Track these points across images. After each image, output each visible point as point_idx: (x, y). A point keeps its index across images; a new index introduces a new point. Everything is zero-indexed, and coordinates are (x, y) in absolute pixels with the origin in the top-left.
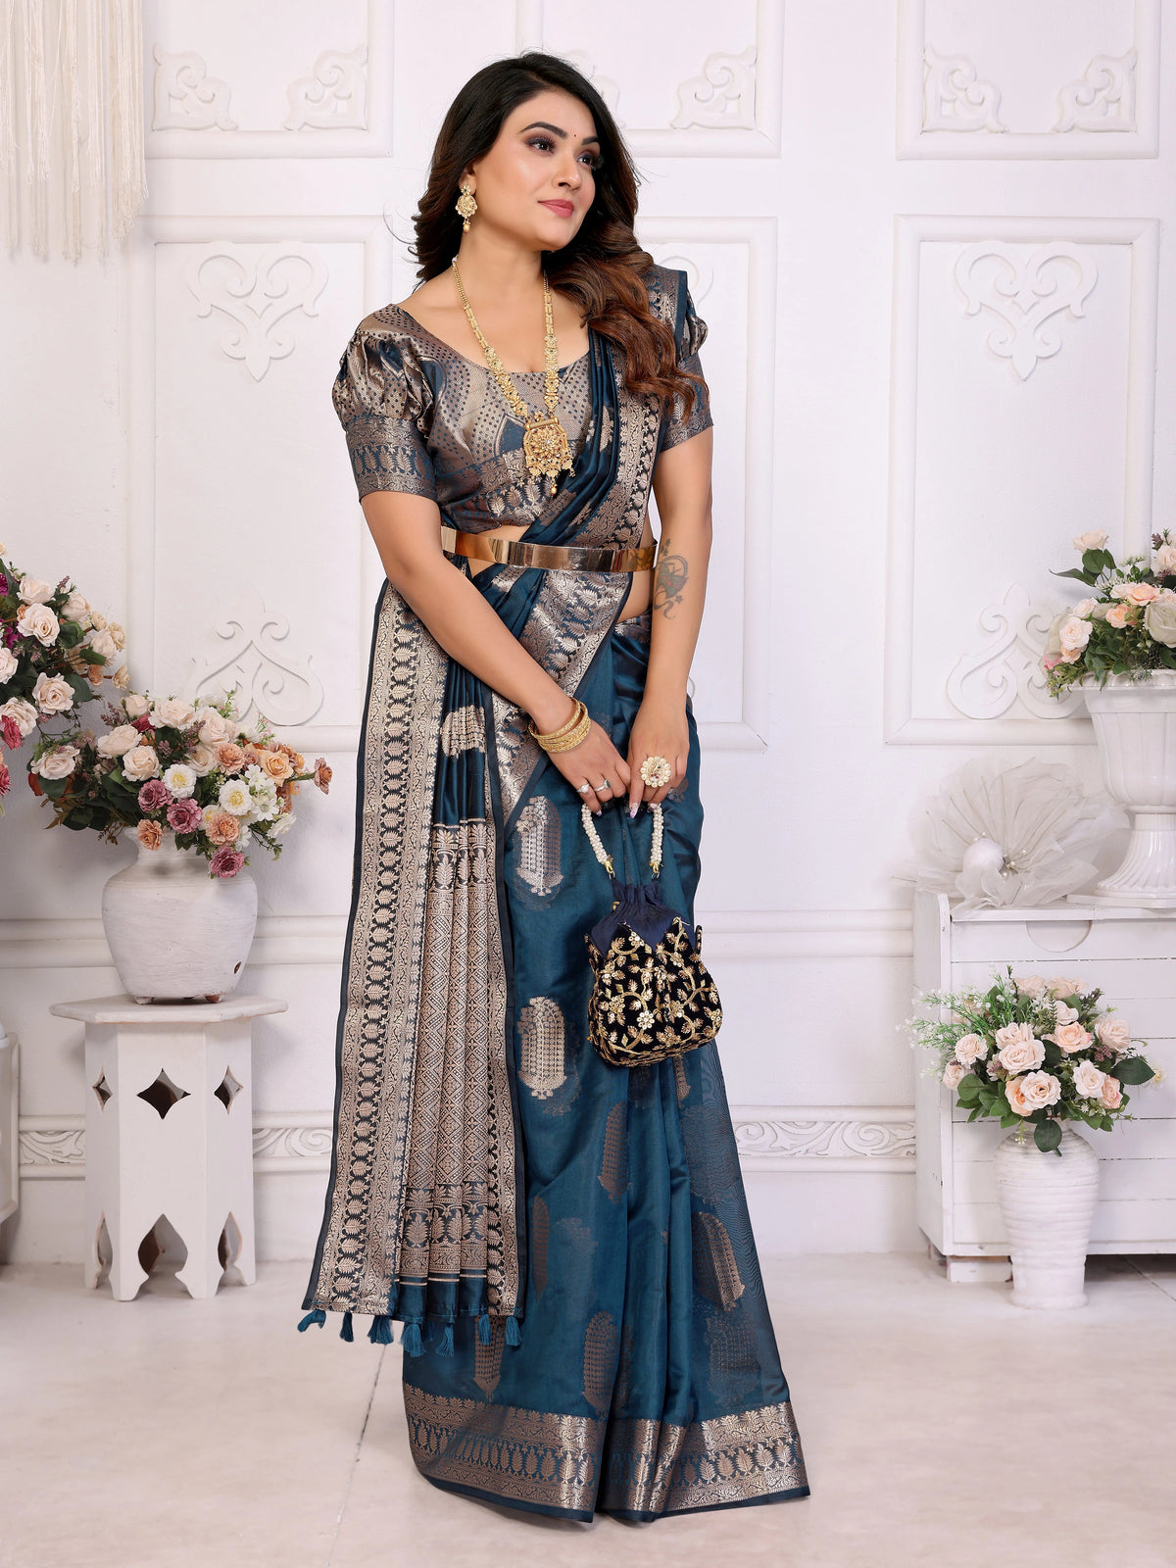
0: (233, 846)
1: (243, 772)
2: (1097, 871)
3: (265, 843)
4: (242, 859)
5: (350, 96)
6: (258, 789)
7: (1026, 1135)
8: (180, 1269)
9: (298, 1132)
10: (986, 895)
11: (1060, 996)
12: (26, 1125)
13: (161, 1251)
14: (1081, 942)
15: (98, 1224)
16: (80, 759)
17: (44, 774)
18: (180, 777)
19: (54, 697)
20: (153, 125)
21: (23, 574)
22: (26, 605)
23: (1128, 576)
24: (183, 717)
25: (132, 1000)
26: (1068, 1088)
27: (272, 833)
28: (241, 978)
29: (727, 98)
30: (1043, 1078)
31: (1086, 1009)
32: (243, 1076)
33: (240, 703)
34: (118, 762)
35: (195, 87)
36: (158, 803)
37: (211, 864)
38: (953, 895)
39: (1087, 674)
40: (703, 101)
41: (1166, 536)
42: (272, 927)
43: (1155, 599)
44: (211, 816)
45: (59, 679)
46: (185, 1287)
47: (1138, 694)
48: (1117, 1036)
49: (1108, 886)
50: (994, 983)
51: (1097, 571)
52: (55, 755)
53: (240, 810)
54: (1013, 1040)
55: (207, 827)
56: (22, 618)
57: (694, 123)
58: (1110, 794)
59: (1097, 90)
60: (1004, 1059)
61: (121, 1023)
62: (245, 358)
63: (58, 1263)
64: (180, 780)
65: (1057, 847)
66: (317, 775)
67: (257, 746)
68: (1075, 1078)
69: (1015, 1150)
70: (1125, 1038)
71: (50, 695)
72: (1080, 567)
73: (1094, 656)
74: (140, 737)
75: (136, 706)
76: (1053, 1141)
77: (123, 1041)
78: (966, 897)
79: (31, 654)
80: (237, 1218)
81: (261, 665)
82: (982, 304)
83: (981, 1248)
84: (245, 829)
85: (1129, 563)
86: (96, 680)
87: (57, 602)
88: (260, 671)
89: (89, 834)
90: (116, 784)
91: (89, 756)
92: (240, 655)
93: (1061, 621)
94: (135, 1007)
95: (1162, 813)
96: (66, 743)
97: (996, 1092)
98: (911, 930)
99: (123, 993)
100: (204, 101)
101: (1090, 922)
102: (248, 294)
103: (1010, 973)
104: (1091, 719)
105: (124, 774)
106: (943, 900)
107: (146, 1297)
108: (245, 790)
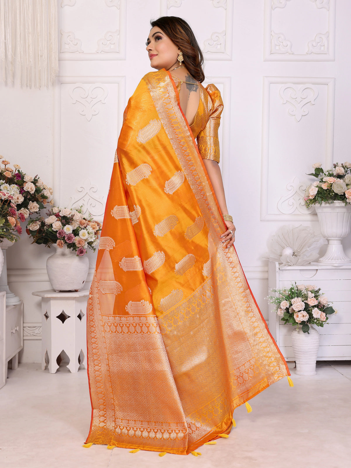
0: (83, 247)
1: (86, 227)
2: (319, 256)
3: (91, 248)
4: (85, 251)
5: (114, 44)
6: (90, 232)
7: (299, 328)
8: (68, 365)
10: (288, 262)
11: (310, 290)
12: (25, 325)
13: (62, 359)
14: (315, 275)
15: (45, 352)
16: (41, 225)
17: (31, 229)
18: (69, 229)
19: (34, 208)
20: (60, 52)
21: (25, 174)
22: (26, 182)
23: (327, 175)
24: (69, 213)
25: (55, 291)
26: (311, 315)
27: (93, 245)
28: (84, 285)
29: (217, 44)
30: (305, 313)
31: (316, 294)
32: (84, 312)
33: (84, 209)
34: (51, 226)
35: (72, 41)
36: (62, 236)
37: (77, 252)
38: (280, 262)
39: (316, 202)
40: (211, 45)
41: (337, 164)
43: (335, 181)
44: (77, 239)
45: (35, 203)
46: (69, 369)
47: (330, 207)
48: (325, 301)
49: (322, 260)
50: (291, 286)
51: (318, 174)
52: (34, 224)
53: (85, 238)
54: (296, 302)
55: (76, 242)
56: (25, 186)
57: (208, 51)
58: (322, 235)
59: (318, 43)
60: (294, 307)
61: (52, 297)
62: (85, 115)
63: (34, 363)
64: (68, 229)
65: (308, 249)
67: (89, 221)
68: (313, 313)
69: (296, 332)
70: (327, 302)
71: (33, 207)
72: (314, 173)
73: (318, 197)
74: (57, 219)
75: (55, 210)
76: (307, 329)
77: (52, 302)
78: (283, 263)
79: (28, 196)
80: (83, 351)
81: (90, 199)
82: (287, 101)
84: (86, 243)
85: (328, 172)
86: (45, 203)
87: (35, 182)
88: (89, 201)
89: (43, 245)
90: (50, 231)
91: (43, 224)
92: (84, 197)
93: (309, 187)
94: (55, 293)
95: (336, 240)
96: (37, 221)
97: (291, 316)
98: (268, 272)
99: (52, 289)
100: (75, 45)
101: (317, 270)
102: (86, 97)
103: (296, 284)
104: (317, 214)
105: (52, 229)
106: (277, 264)
107: (59, 372)
108: (86, 232)
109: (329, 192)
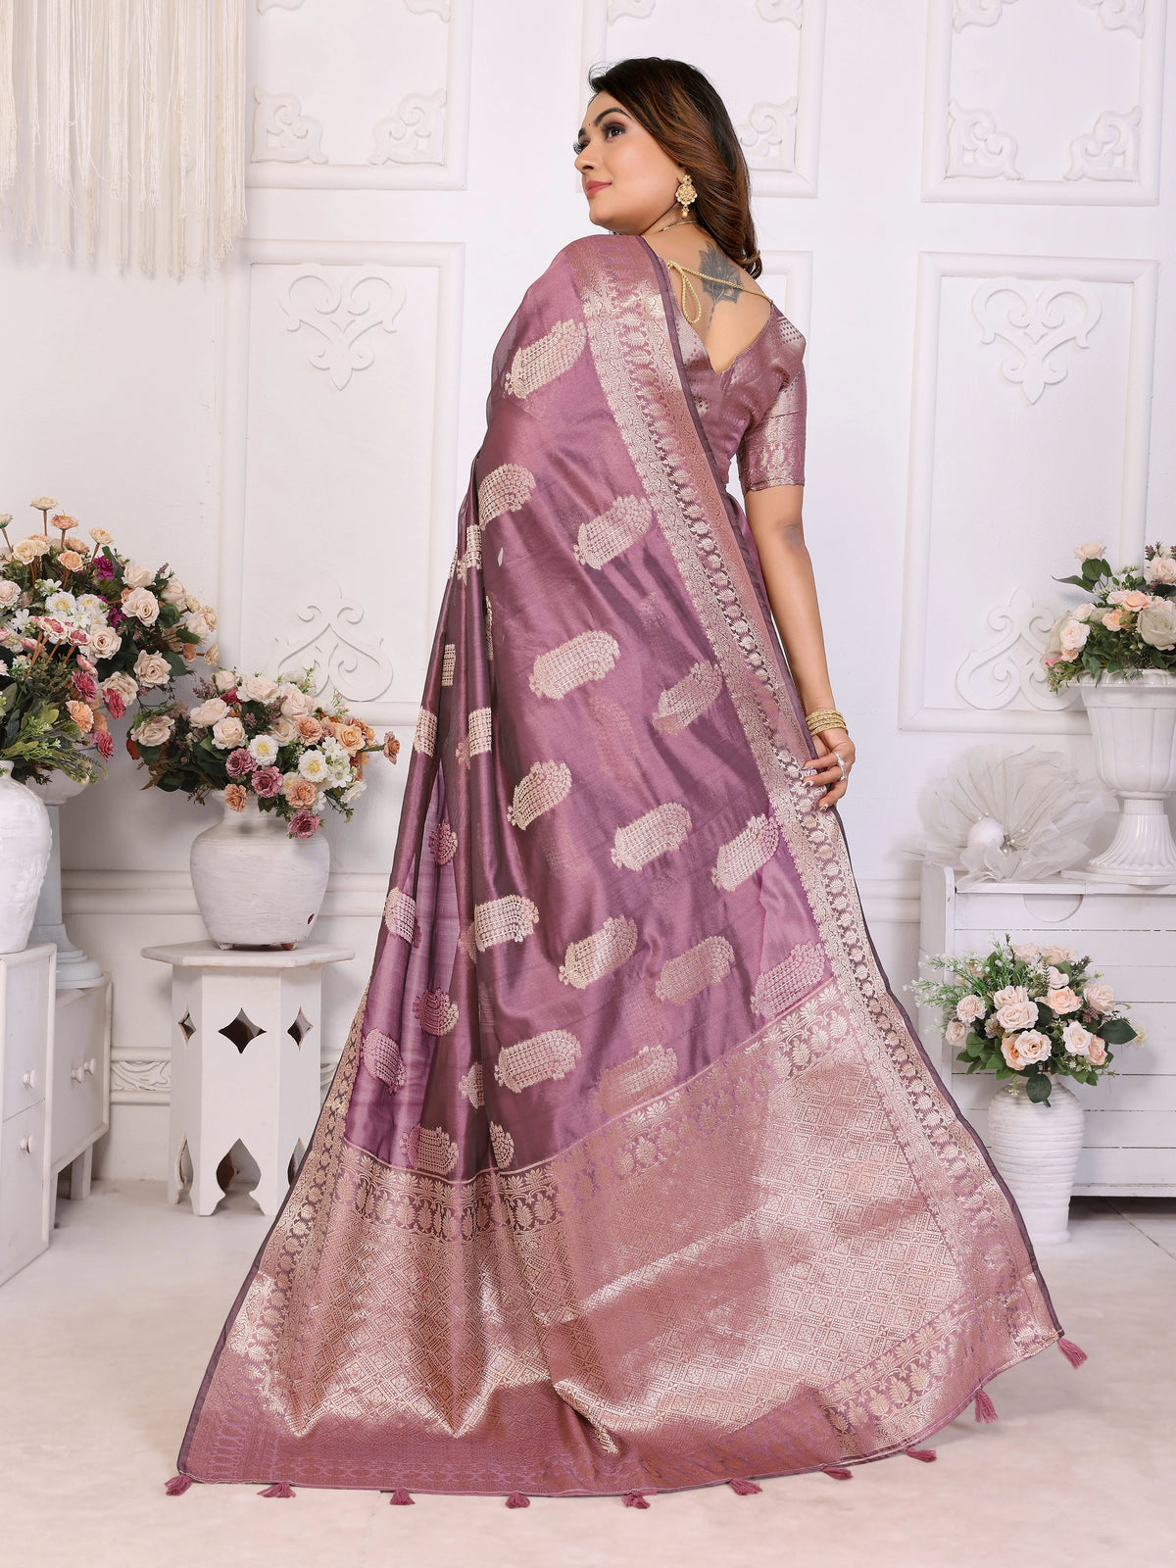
0: (310, 809)
1: (320, 743)
2: (1089, 850)
3: (338, 807)
4: (318, 821)
5: (430, 135)
6: (333, 759)
7: (1019, 1087)
8: (253, 1189)
10: (988, 870)
11: (1053, 963)
12: (116, 1055)
13: (237, 1171)
14: (1073, 914)
15: (181, 1145)
16: (175, 728)
17: (142, 741)
18: (264, 747)
19: (153, 672)
20: (252, 158)
21: (127, 561)
22: (130, 589)
23: (1123, 583)
24: (267, 692)
25: (216, 945)
26: (1058, 1047)
27: (346, 798)
28: (313, 929)
29: (769, 144)
30: (1036, 1036)
31: (1076, 980)
32: (313, 1016)
33: (318, 680)
34: (208, 732)
35: (290, 124)
36: (243, 770)
37: (290, 826)
38: (958, 868)
39: (1084, 672)
40: (749, 146)
41: (1158, 547)
42: (343, 882)
43: (1149, 606)
44: (291, 782)
45: (157, 655)
46: (257, 1204)
47: (1130, 691)
48: (1103, 1000)
49: (1098, 863)
50: (993, 949)
51: (1095, 579)
52: (152, 724)
53: (317, 778)
54: (1009, 1001)
55: (288, 792)
56: (125, 601)
58: (1103, 781)
59: (1105, 143)
60: (1002, 1018)
61: (205, 966)
62: (328, 369)
63: (143, 1180)
64: (264, 749)
65: (1053, 827)
66: (386, 747)
67: (333, 719)
68: (1065, 1037)
69: (1008, 1100)
70: (1110, 1002)
71: (150, 670)
72: (1080, 574)
73: (1091, 655)
74: (228, 709)
75: (225, 681)
76: (1044, 1093)
77: (207, 981)
78: (970, 870)
79: (134, 633)
81: (337, 645)
82: (996, 334)
84: (321, 794)
85: (1124, 572)
86: (190, 656)
87: (158, 587)
88: (336, 652)
89: (180, 795)
90: (206, 751)
91: (183, 725)
92: (318, 637)
93: (1061, 623)
94: (217, 952)
95: (1146, 799)
96: (162, 714)
97: (992, 1048)
98: (919, 899)
99: (207, 939)
100: (298, 137)
101: (1081, 895)
102: (334, 311)
103: (1008, 941)
104: (1086, 712)
105: (213, 743)
106: (949, 873)
107: (223, 1213)
108: (322, 759)
109: (1128, 639)
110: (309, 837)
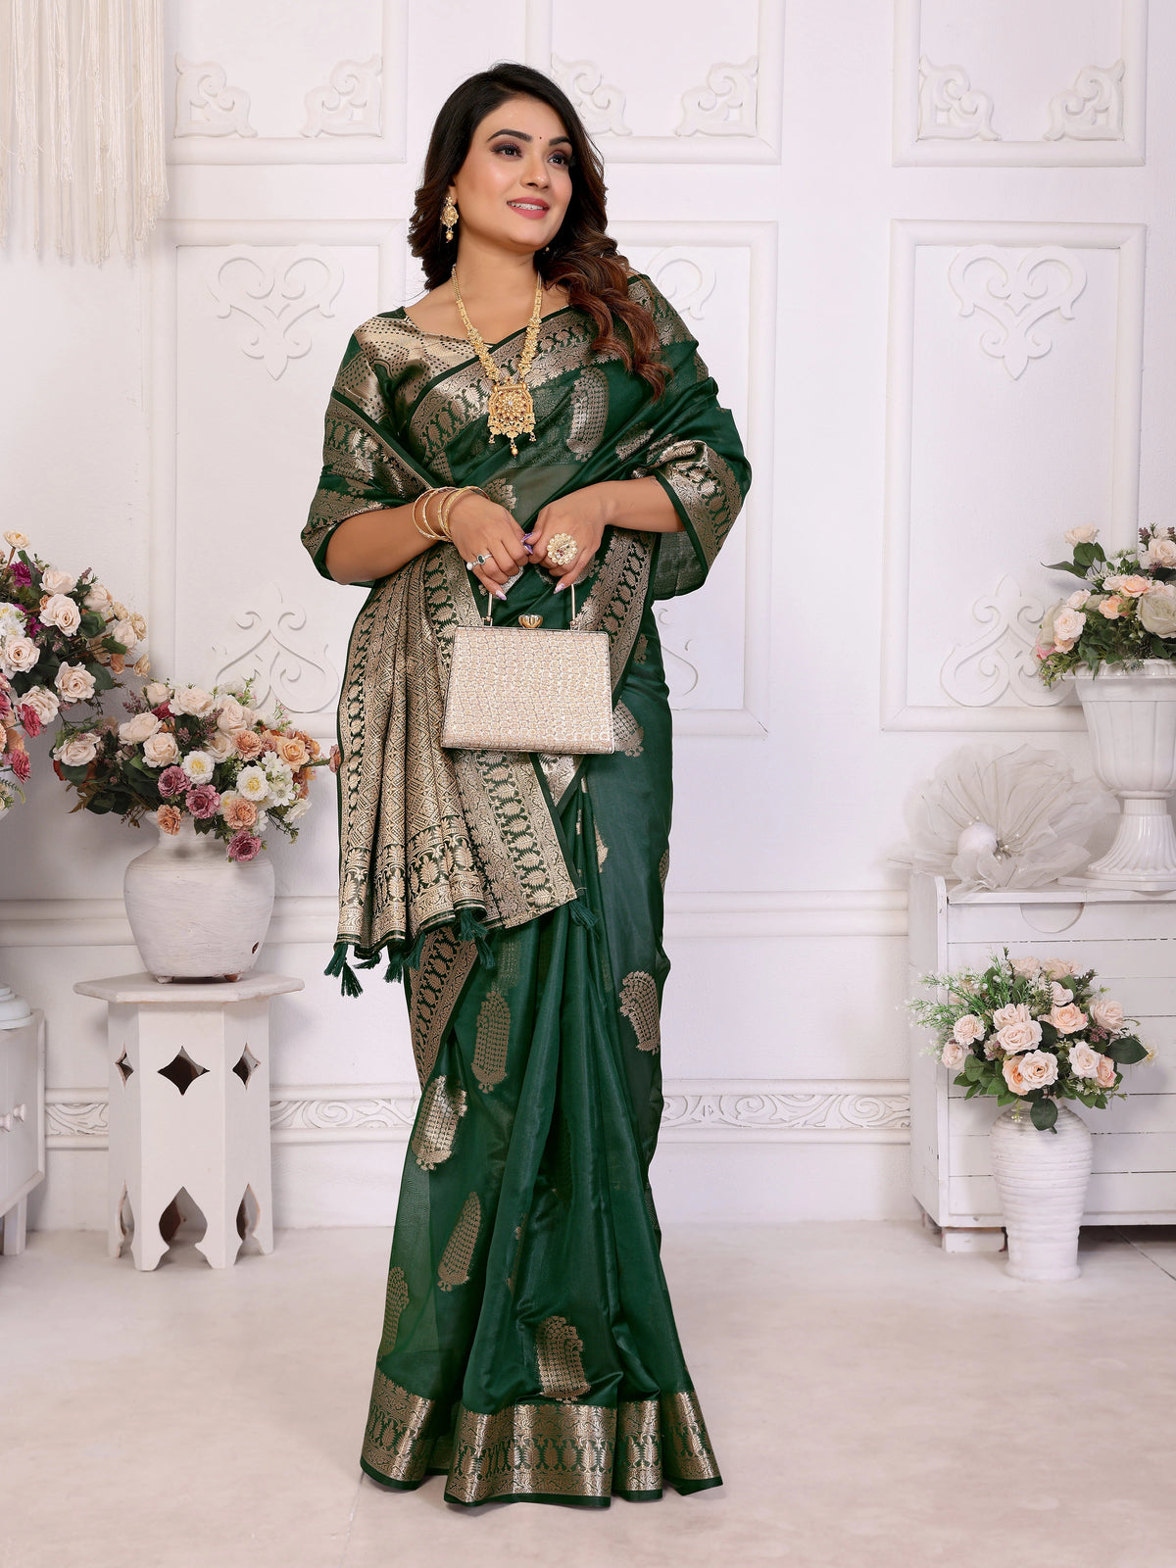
0: (251, 830)
1: (260, 758)
2: (1088, 855)
3: (282, 827)
4: (259, 843)
5: (365, 104)
6: (274, 775)
7: (1023, 1113)
8: (200, 1240)
9: (315, 1105)
10: (981, 878)
11: (1056, 978)
12: (52, 1097)
13: (182, 1219)
14: (1073, 924)
15: (120, 1196)
16: (102, 746)
17: (66, 761)
18: (199, 764)
19: (76, 685)
20: (173, 133)
21: (47, 566)
22: (49, 596)
23: (1119, 568)
24: (202, 704)
25: (155, 979)
26: (1064, 1068)
27: (289, 818)
28: (259, 957)
29: (729, 107)
30: (1041, 1057)
31: (1081, 990)
32: (260, 1053)
33: (259, 691)
34: (139, 748)
35: (215, 96)
36: (177, 789)
37: (229, 848)
38: (948, 877)
39: (1080, 664)
40: (707, 110)
41: (1152, 529)
42: (290, 907)
43: (1148, 591)
44: (229, 801)
45: (80, 667)
46: (204, 1256)
47: (1130, 682)
48: (1112, 1017)
49: (1098, 869)
50: (990, 965)
51: (1086, 564)
52: (76, 742)
53: (257, 796)
54: (1010, 1020)
55: (226, 812)
56: (44, 609)
57: (697, 131)
58: (1100, 780)
59: (1086, 100)
60: (1002, 1039)
61: (142, 1003)
62: (263, 357)
63: (83, 1231)
64: (198, 767)
65: (1050, 831)
66: (332, 761)
67: (275, 732)
68: (1071, 1059)
69: (1011, 1127)
70: (1120, 1019)
71: (72, 684)
72: (1071, 560)
73: (1087, 646)
74: (160, 724)
75: (157, 694)
76: (1050, 1119)
77: (144, 1019)
78: (963, 879)
79: (53, 643)
80: (255, 1190)
81: (278, 654)
82: (975, 306)
83: (976, 1219)
84: (263, 814)
85: (1120, 556)
86: (118, 668)
87: (80, 594)
88: (278, 660)
89: (112, 817)
90: (137, 770)
91: (111, 742)
92: (258, 645)
93: (1055, 611)
94: (155, 986)
95: (1147, 799)
96: (86, 731)
97: (993, 1072)
98: (907, 909)
99: (146, 971)
100: (224, 109)
101: (1082, 904)
102: (267, 295)
103: (1006, 955)
104: (1081, 707)
105: (144, 760)
106: (940, 883)
107: (168, 1267)
108: (262, 776)
109: (1127, 627)
110: (250, 860)
